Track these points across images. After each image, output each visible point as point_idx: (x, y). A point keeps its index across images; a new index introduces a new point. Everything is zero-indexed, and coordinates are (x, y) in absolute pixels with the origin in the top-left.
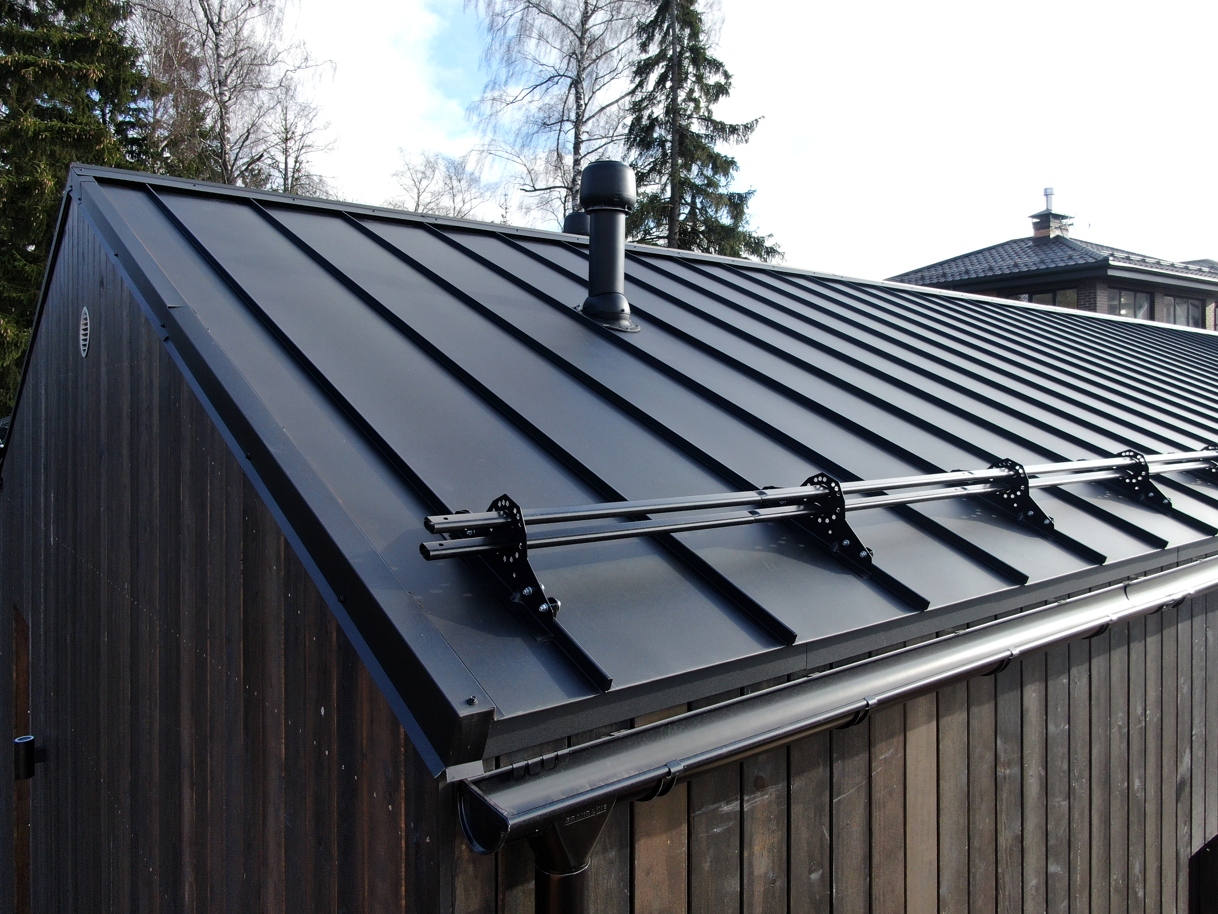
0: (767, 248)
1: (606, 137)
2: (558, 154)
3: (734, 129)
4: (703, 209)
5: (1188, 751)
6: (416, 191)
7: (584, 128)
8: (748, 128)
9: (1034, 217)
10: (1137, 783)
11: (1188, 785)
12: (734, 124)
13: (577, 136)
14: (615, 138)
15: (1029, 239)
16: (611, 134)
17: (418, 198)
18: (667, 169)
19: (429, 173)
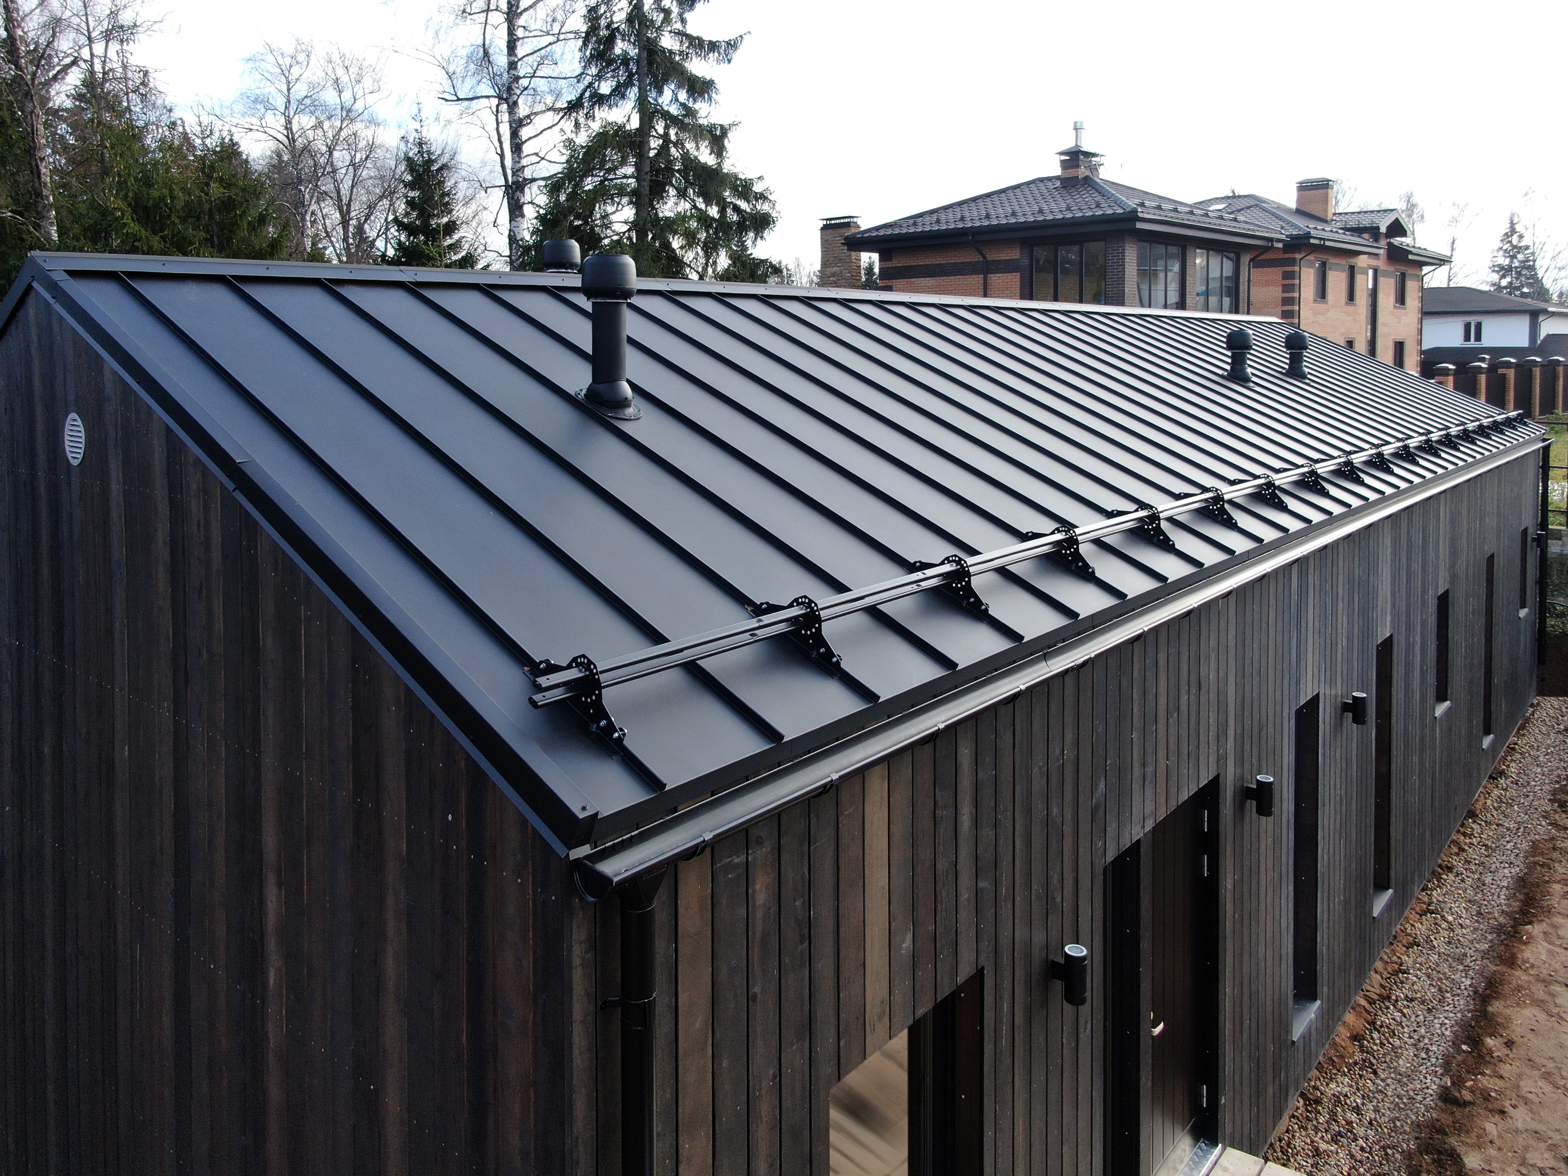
0: (756, 193)
1: (548, 34)
2: (484, 52)
3: (713, 46)
4: (679, 144)
5: (1103, 779)
6: (284, 80)
7: (521, 21)
8: (732, 45)
9: (1061, 154)
10: (1055, 811)
11: (1103, 807)
12: (714, 40)
13: (511, 32)
14: (562, 37)
15: (1057, 178)
16: (556, 31)
17: (289, 93)
18: (633, 93)
19: (301, 57)
